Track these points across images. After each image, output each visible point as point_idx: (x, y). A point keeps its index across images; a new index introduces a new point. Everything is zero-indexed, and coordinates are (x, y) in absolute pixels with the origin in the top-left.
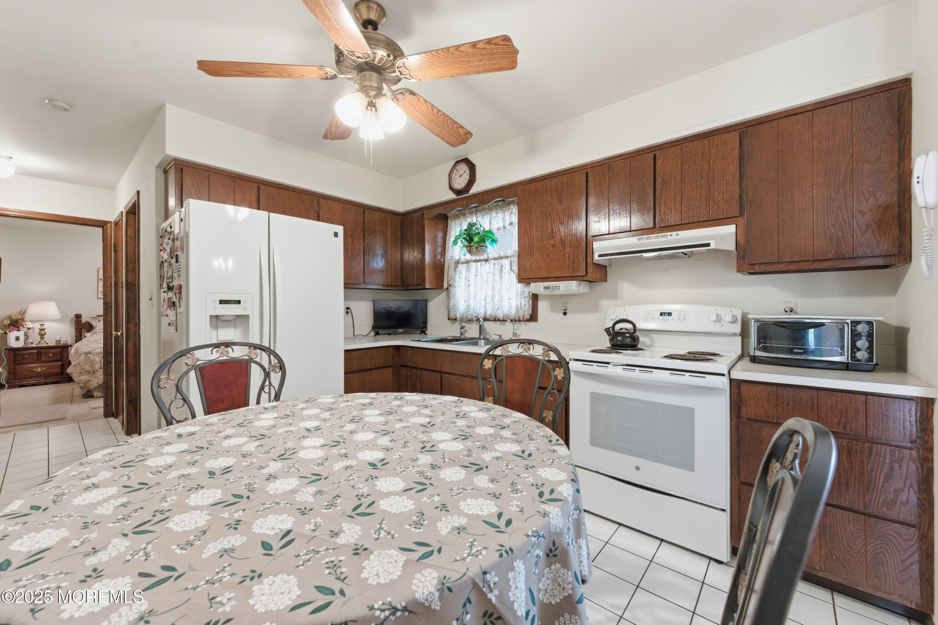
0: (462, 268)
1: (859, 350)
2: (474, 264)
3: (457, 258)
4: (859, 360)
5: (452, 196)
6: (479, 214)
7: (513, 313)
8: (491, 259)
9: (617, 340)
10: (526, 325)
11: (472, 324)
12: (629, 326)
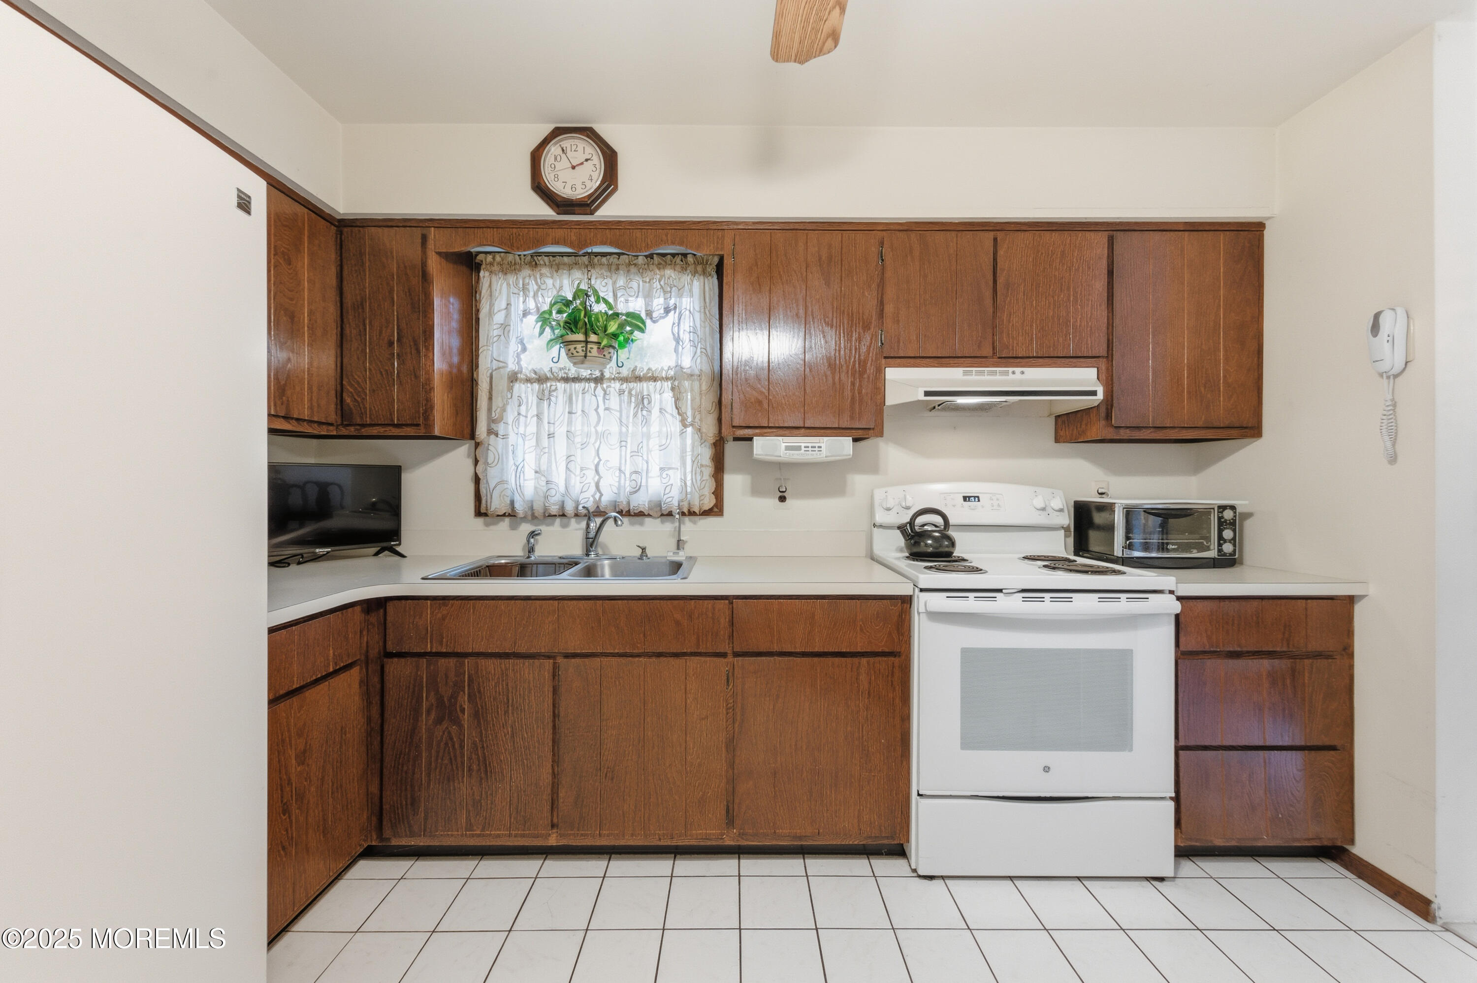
0: (526, 392)
1: (1225, 541)
2: (561, 386)
3: (512, 366)
4: (1225, 554)
5: (542, 210)
6: (594, 273)
7: (673, 499)
8: (610, 379)
9: (926, 545)
10: (695, 523)
11: (552, 524)
12: (938, 520)
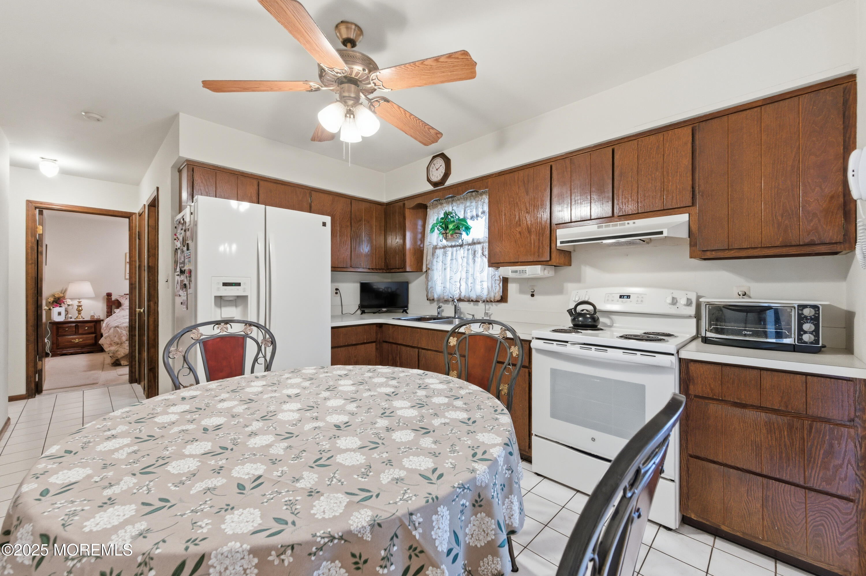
0: (439, 252)
1: (805, 332)
2: (450, 249)
3: (435, 243)
4: (805, 343)
5: (430, 188)
6: (454, 204)
7: (485, 295)
8: (466, 245)
9: (578, 321)
11: (449, 304)
12: (590, 308)
